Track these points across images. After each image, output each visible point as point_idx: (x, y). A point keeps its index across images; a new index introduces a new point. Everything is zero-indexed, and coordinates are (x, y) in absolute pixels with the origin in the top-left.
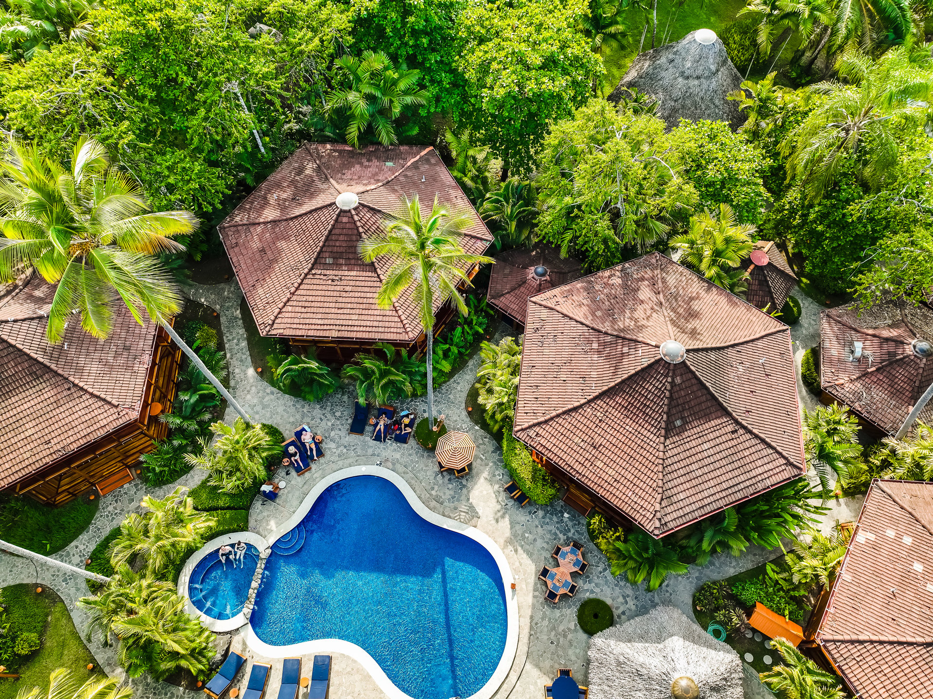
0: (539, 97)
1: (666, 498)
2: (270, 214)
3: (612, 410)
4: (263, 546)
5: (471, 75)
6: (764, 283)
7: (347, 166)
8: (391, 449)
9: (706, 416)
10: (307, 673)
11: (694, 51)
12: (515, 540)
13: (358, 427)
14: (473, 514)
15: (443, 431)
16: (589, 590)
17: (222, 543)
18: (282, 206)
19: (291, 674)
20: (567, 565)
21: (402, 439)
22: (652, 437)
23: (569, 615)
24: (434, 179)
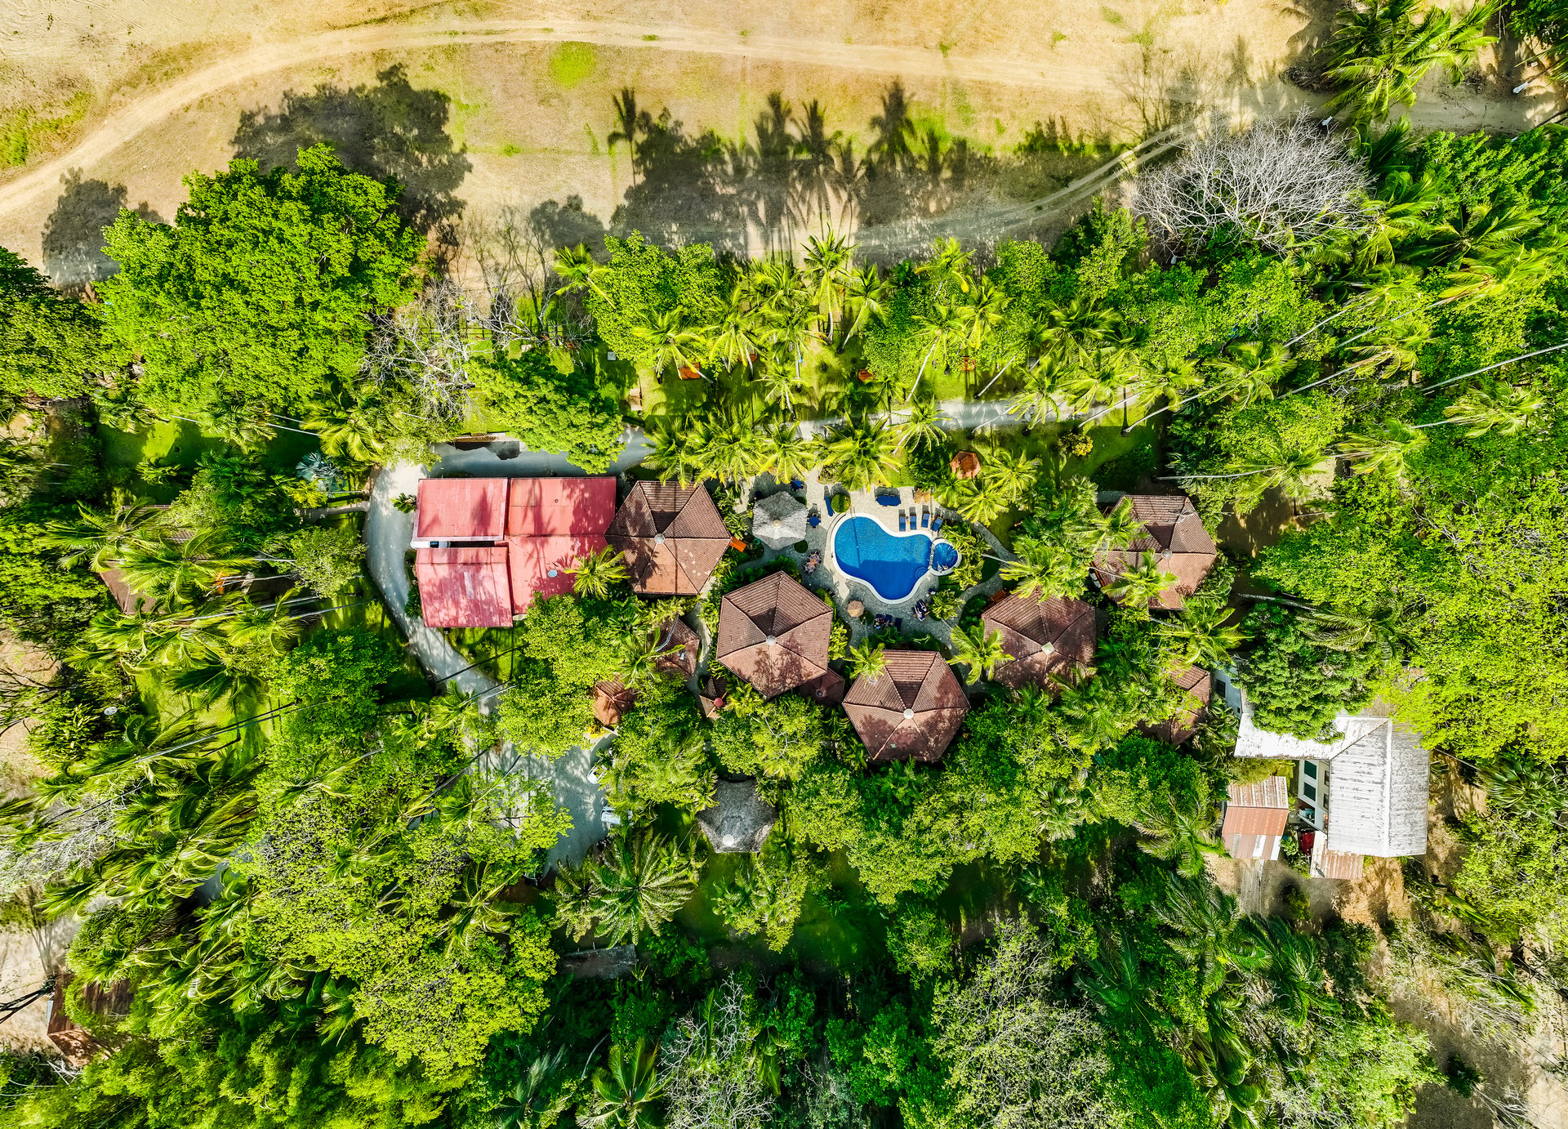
0: (821, 772)
1: (777, 585)
2: (946, 713)
3: (796, 619)
4: (931, 570)
5: (855, 792)
6: (717, 690)
7: (914, 743)
8: (883, 611)
9: (759, 616)
10: (908, 526)
11: (735, 832)
12: (831, 574)
13: (899, 622)
14: (848, 584)
15: (861, 618)
16: (803, 556)
17: (948, 571)
18: (940, 717)
19: (913, 525)
20: (811, 566)
21: (879, 616)
22: (780, 608)
23: (811, 547)
24: (871, 738)
